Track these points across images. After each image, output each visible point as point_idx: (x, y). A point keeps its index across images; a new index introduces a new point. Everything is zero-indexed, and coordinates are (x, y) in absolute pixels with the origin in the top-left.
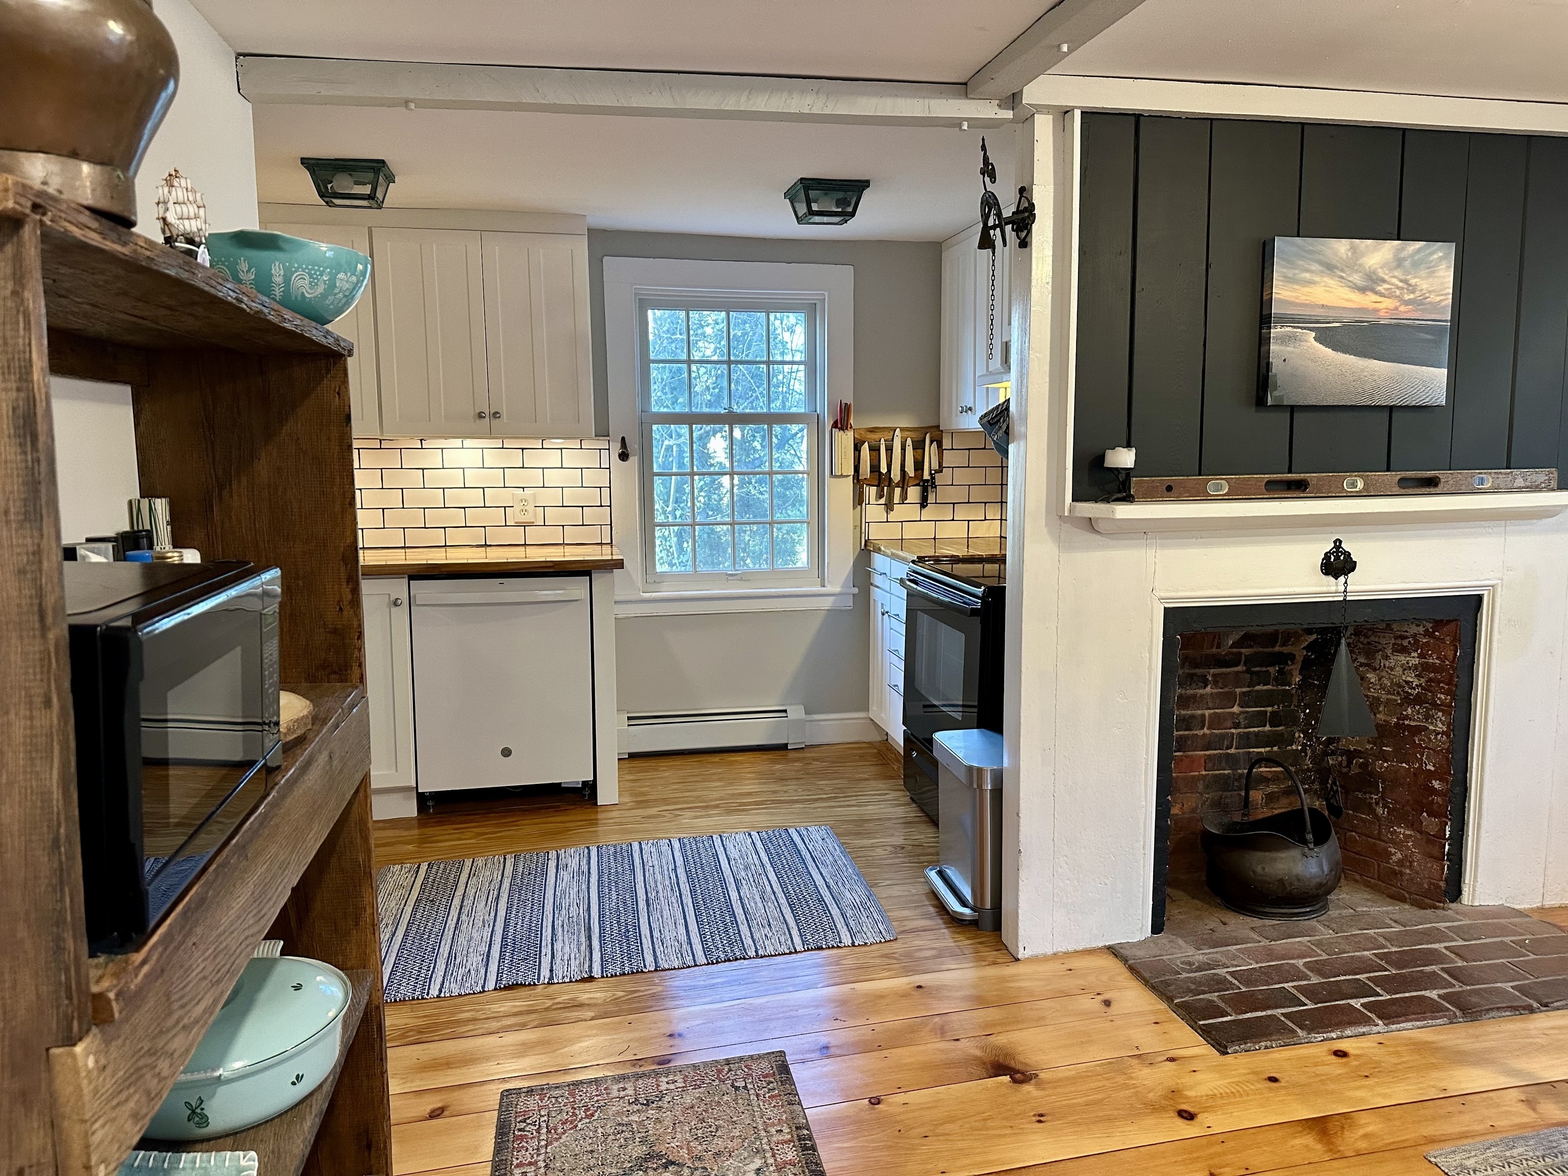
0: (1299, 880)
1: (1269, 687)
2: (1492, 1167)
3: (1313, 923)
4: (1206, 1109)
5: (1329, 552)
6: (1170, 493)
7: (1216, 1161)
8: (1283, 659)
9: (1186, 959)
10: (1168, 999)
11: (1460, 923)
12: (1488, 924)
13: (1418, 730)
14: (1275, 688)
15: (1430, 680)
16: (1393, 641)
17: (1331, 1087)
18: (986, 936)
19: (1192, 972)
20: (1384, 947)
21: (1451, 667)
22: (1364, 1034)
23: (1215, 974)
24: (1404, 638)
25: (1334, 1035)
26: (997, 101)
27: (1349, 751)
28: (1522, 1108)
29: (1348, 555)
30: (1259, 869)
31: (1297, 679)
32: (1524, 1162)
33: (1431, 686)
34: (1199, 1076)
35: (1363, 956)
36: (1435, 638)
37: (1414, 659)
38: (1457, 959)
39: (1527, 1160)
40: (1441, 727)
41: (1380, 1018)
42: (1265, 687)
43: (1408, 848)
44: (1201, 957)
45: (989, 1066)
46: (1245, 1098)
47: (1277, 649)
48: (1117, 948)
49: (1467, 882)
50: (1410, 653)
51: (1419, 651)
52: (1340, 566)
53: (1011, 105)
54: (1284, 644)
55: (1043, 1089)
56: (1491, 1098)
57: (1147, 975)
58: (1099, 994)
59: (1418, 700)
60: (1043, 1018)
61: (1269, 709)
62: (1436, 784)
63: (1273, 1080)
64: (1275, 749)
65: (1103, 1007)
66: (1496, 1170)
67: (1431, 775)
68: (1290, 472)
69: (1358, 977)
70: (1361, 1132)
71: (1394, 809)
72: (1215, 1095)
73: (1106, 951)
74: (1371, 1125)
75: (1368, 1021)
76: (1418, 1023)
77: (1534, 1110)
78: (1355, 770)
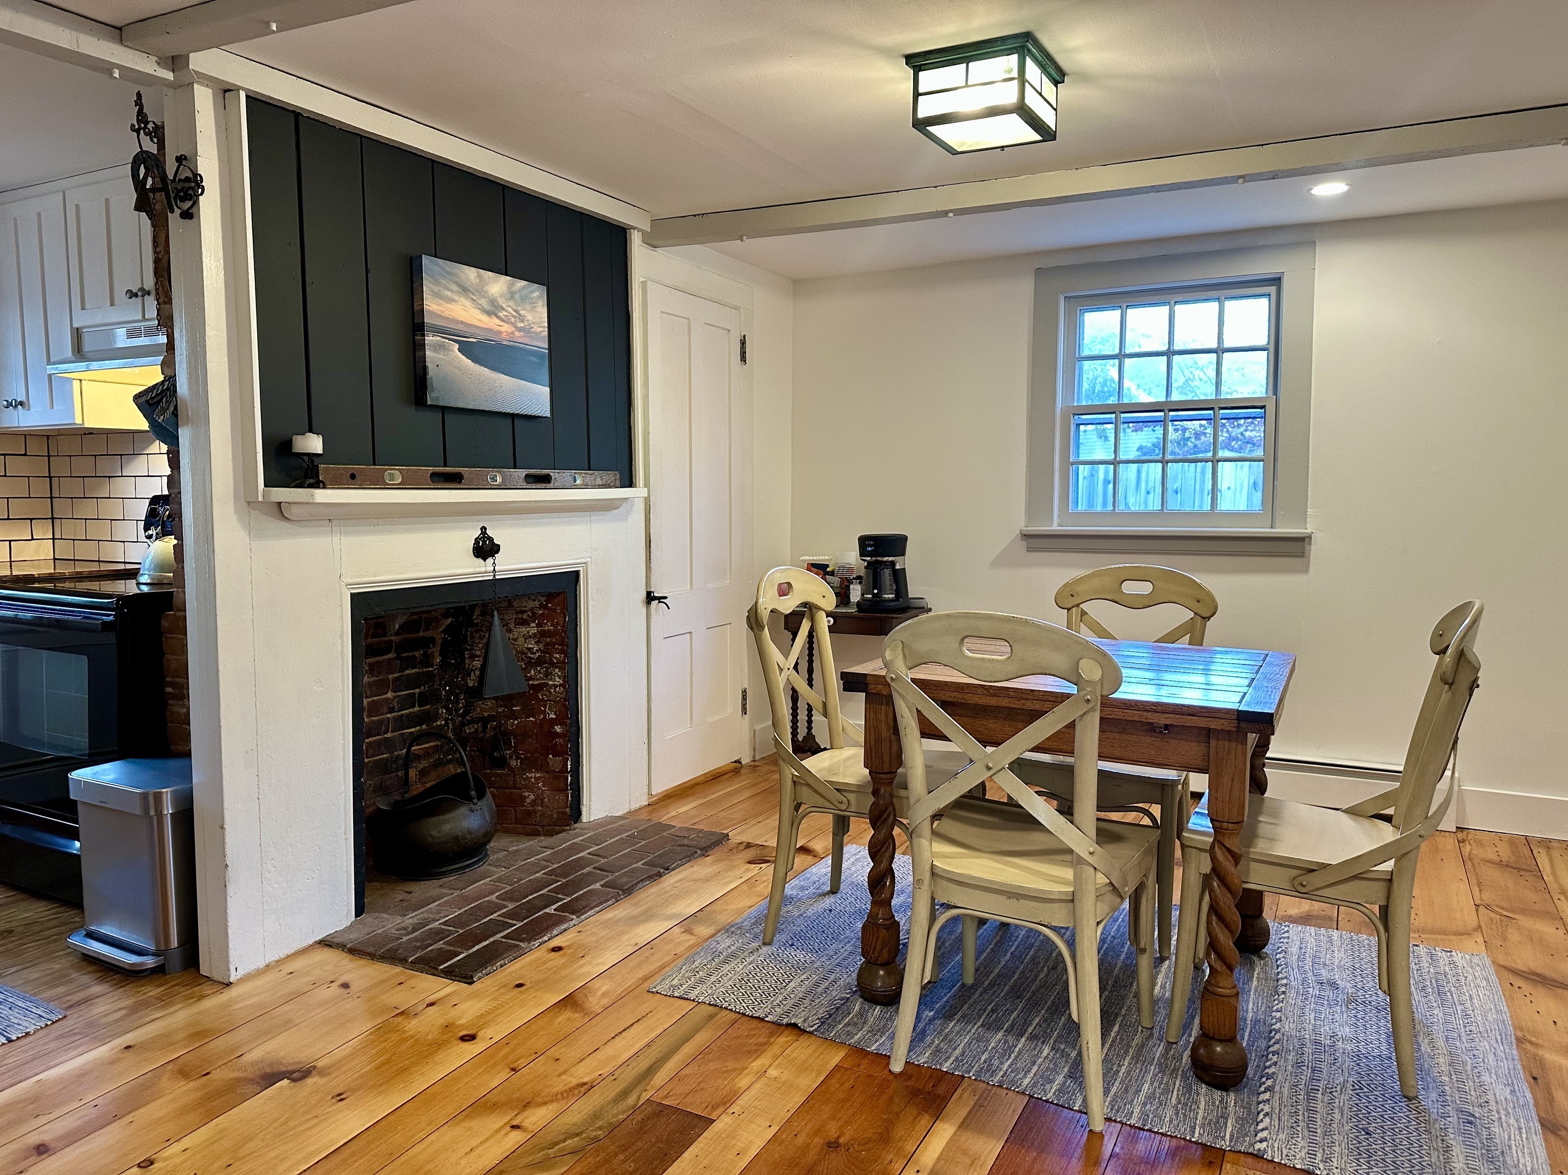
0: (470, 833)
1: (416, 670)
2: (689, 978)
3: (486, 867)
4: (481, 1028)
5: (478, 538)
6: (353, 480)
7: (511, 1058)
8: (427, 642)
9: (399, 926)
10: (402, 961)
11: (588, 835)
12: (606, 830)
13: (539, 688)
14: (421, 670)
15: (547, 644)
16: (515, 616)
17: (563, 973)
18: (177, 978)
19: (409, 933)
20: (549, 866)
21: (563, 631)
22: (565, 930)
23: (431, 929)
24: (523, 612)
25: (546, 938)
26: (156, 58)
27: (484, 717)
28: (685, 937)
29: (491, 540)
30: (434, 833)
31: (438, 660)
32: (705, 967)
33: (548, 649)
34: (461, 1007)
35: (536, 878)
36: (548, 609)
37: (533, 629)
38: (600, 859)
39: (705, 965)
40: (559, 681)
41: (573, 914)
42: (413, 671)
43: (539, 788)
44: (411, 920)
45: (259, 1080)
46: (507, 1007)
47: (421, 634)
48: (328, 938)
49: (584, 803)
50: (529, 625)
51: (537, 621)
52: (488, 548)
53: (171, 67)
54: (426, 629)
55: (329, 1074)
56: (666, 938)
57: (371, 950)
58: (332, 982)
59: (539, 662)
60: (289, 1021)
61: (417, 691)
62: (558, 729)
63: (520, 985)
64: (424, 727)
65: (342, 990)
66: (692, 979)
67: (553, 722)
68: (445, 466)
69: (541, 893)
70: (599, 993)
71: (526, 758)
72: (482, 1014)
73: (318, 945)
74: (604, 986)
75: (563, 920)
76: (598, 909)
77: (692, 934)
78: (490, 733)
